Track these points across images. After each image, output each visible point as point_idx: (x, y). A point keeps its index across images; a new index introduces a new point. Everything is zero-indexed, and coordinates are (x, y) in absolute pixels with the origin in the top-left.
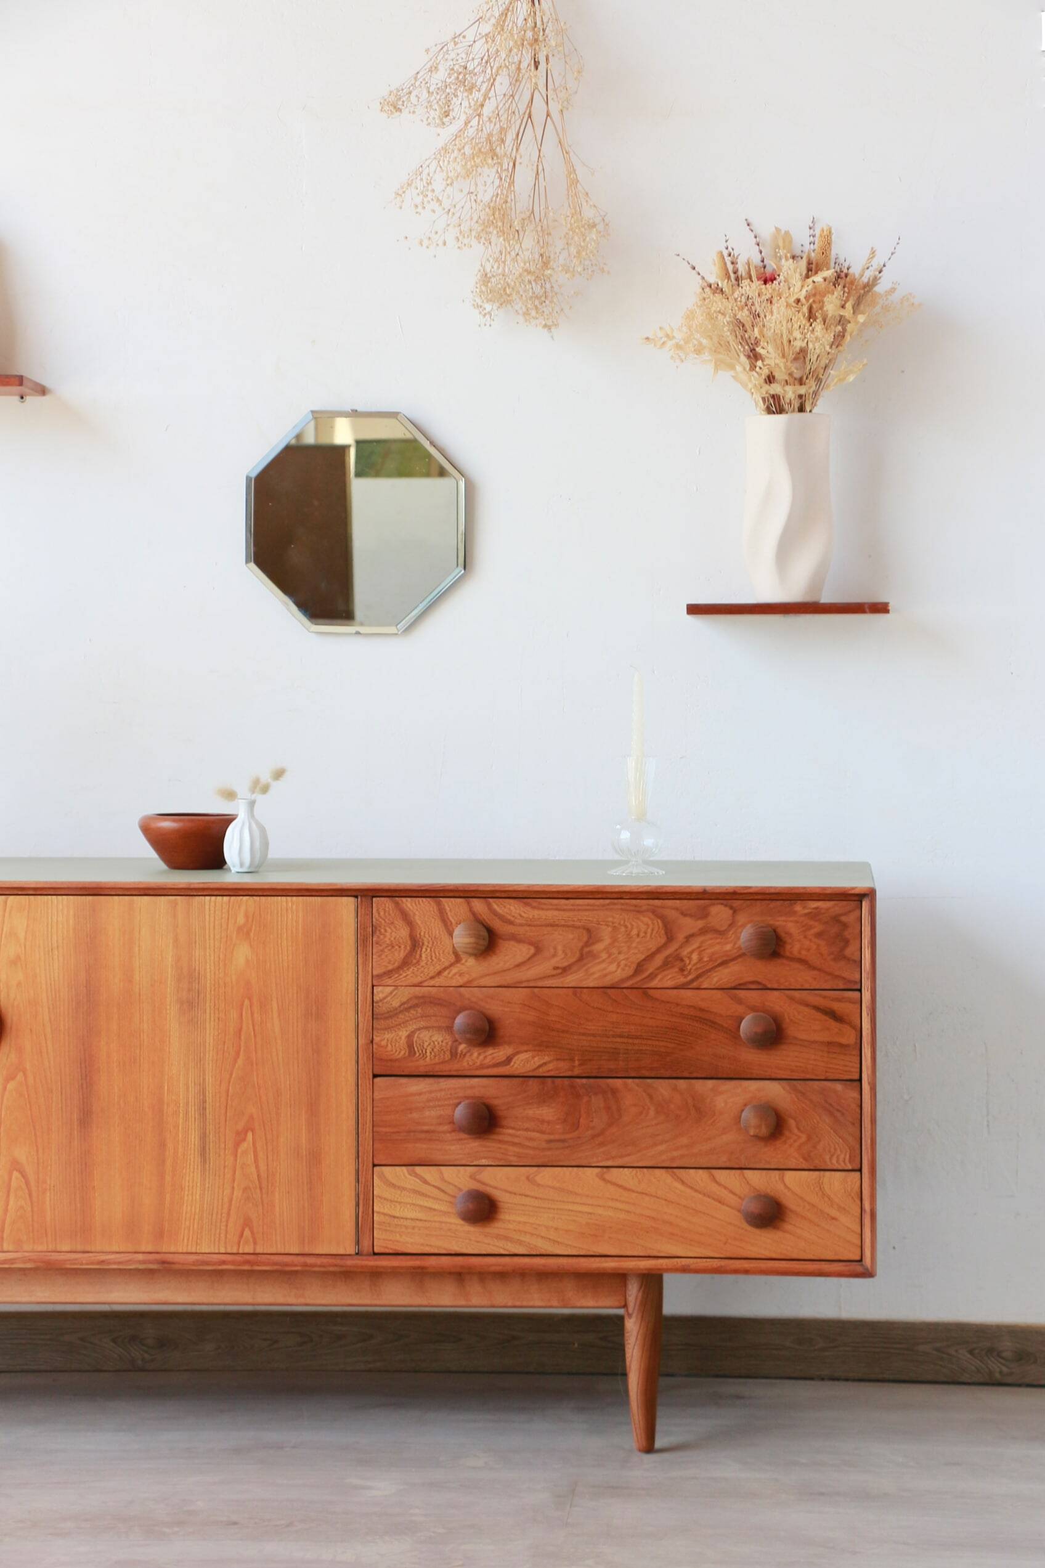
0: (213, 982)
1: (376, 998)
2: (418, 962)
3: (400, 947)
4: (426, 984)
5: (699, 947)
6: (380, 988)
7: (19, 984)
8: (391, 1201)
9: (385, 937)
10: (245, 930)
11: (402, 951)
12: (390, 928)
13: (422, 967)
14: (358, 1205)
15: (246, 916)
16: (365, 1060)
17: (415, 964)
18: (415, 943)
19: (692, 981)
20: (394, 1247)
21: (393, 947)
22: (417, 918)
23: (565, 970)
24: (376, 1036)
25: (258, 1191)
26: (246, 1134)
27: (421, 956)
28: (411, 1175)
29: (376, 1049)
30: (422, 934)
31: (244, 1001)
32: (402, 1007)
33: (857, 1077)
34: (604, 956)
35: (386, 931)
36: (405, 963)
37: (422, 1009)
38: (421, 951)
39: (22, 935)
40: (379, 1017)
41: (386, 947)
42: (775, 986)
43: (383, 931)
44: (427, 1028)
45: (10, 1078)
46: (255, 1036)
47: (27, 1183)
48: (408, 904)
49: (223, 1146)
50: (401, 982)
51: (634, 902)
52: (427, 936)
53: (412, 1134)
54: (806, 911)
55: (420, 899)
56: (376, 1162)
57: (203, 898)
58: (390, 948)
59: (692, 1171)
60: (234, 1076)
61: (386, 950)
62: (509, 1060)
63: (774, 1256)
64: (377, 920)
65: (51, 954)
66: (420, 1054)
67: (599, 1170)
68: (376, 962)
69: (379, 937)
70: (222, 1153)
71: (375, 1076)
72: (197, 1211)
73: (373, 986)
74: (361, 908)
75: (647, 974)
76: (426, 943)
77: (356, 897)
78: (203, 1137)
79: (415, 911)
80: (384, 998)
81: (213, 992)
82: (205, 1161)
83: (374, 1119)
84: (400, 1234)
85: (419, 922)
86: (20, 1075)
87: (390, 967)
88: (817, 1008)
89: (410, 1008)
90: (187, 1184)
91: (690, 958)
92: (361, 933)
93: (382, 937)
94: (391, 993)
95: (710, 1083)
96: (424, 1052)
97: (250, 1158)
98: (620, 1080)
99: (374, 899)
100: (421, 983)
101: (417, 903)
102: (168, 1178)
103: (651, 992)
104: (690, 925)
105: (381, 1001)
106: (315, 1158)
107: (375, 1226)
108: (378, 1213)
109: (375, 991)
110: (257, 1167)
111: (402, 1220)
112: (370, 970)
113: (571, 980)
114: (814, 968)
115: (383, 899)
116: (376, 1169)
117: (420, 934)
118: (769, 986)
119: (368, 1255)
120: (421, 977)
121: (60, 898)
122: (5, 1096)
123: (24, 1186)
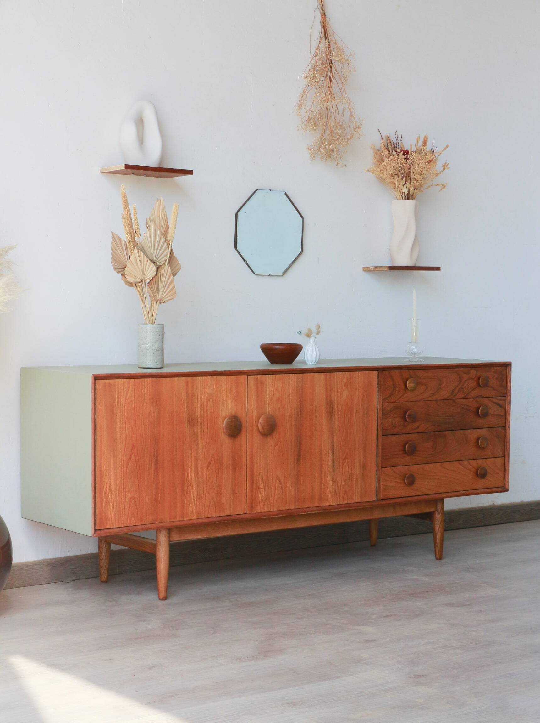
0: (337, 404)
1: (383, 408)
2: (395, 393)
3: (390, 388)
5: (468, 384)
6: (385, 404)
8: (386, 481)
9: (386, 385)
10: (347, 384)
11: (391, 390)
12: (388, 381)
13: (395, 396)
14: (377, 483)
15: (347, 380)
16: (380, 430)
18: (394, 387)
19: (466, 396)
20: (386, 497)
21: (388, 389)
22: (394, 378)
23: (433, 394)
24: (383, 421)
25: (349, 480)
26: (346, 460)
27: (396, 391)
28: (390, 470)
29: (383, 426)
30: (396, 384)
31: (346, 411)
32: (390, 410)
33: (504, 426)
34: (444, 388)
35: (386, 383)
36: (391, 395)
37: (396, 411)
38: (396, 389)
39: (280, 390)
40: (384, 414)
42: (486, 396)
44: (397, 418)
46: (349, 424)
47: (281, 484)
48: (393, 373)
49: (339, 464)
50: (390, 401)
51: (452, 369)
53: (392, 456)
54: (494, 370)
55: (395, 371)
56: (382, 467)
57: (334, 373)
59: (464, 461)
60: (342, 439)
61: (386, 390)
62: (418, 427)
63: (484, 488)
65: (289, 397)
67: (440, 463)
68: (384, 394)
69: (384, 385)
70: (339, 467)
71: (383, 435)
72: (331, 489)
73: (382, 403)
74: (380, 375)
75: (454, 394)
76: (397, 387)
77: (378, 371)
78: (333, 462)
79: (394, 375)
80: (386, 407)
81: (337, 408)
82: (334, 471)
83: (382, 451)
84: (388, 492)
85: (395, 380)
86: (279, 443)
87: (386, 396)
88: (496, 403)
89: (393, 410)
90: (328, 480)
91: (465, 388)
92: (379, 384)
94: (388, 405)
95: (469, 431)
96: (396, 426)
97: (347, 469)
98: (446, 432)
99: (383, 371)
100: (396, 401)
102: (323, 479)
103: (455, 400)
104: (465, 376)
106: (365, 467)
107: (381, 490)
108: (382, 485)
109: (383, 405)
110: (349, 472)
111: (389, 487)
112: (382, 397)
113: (435, 397)
114: (495, 390)
115: (385, 371)
116: (382, 469)
118: (484, 396)
119: (380, 500)
120: (396, 399)
121: (292, 375)
122: (275, 452)
123: (280, 486)
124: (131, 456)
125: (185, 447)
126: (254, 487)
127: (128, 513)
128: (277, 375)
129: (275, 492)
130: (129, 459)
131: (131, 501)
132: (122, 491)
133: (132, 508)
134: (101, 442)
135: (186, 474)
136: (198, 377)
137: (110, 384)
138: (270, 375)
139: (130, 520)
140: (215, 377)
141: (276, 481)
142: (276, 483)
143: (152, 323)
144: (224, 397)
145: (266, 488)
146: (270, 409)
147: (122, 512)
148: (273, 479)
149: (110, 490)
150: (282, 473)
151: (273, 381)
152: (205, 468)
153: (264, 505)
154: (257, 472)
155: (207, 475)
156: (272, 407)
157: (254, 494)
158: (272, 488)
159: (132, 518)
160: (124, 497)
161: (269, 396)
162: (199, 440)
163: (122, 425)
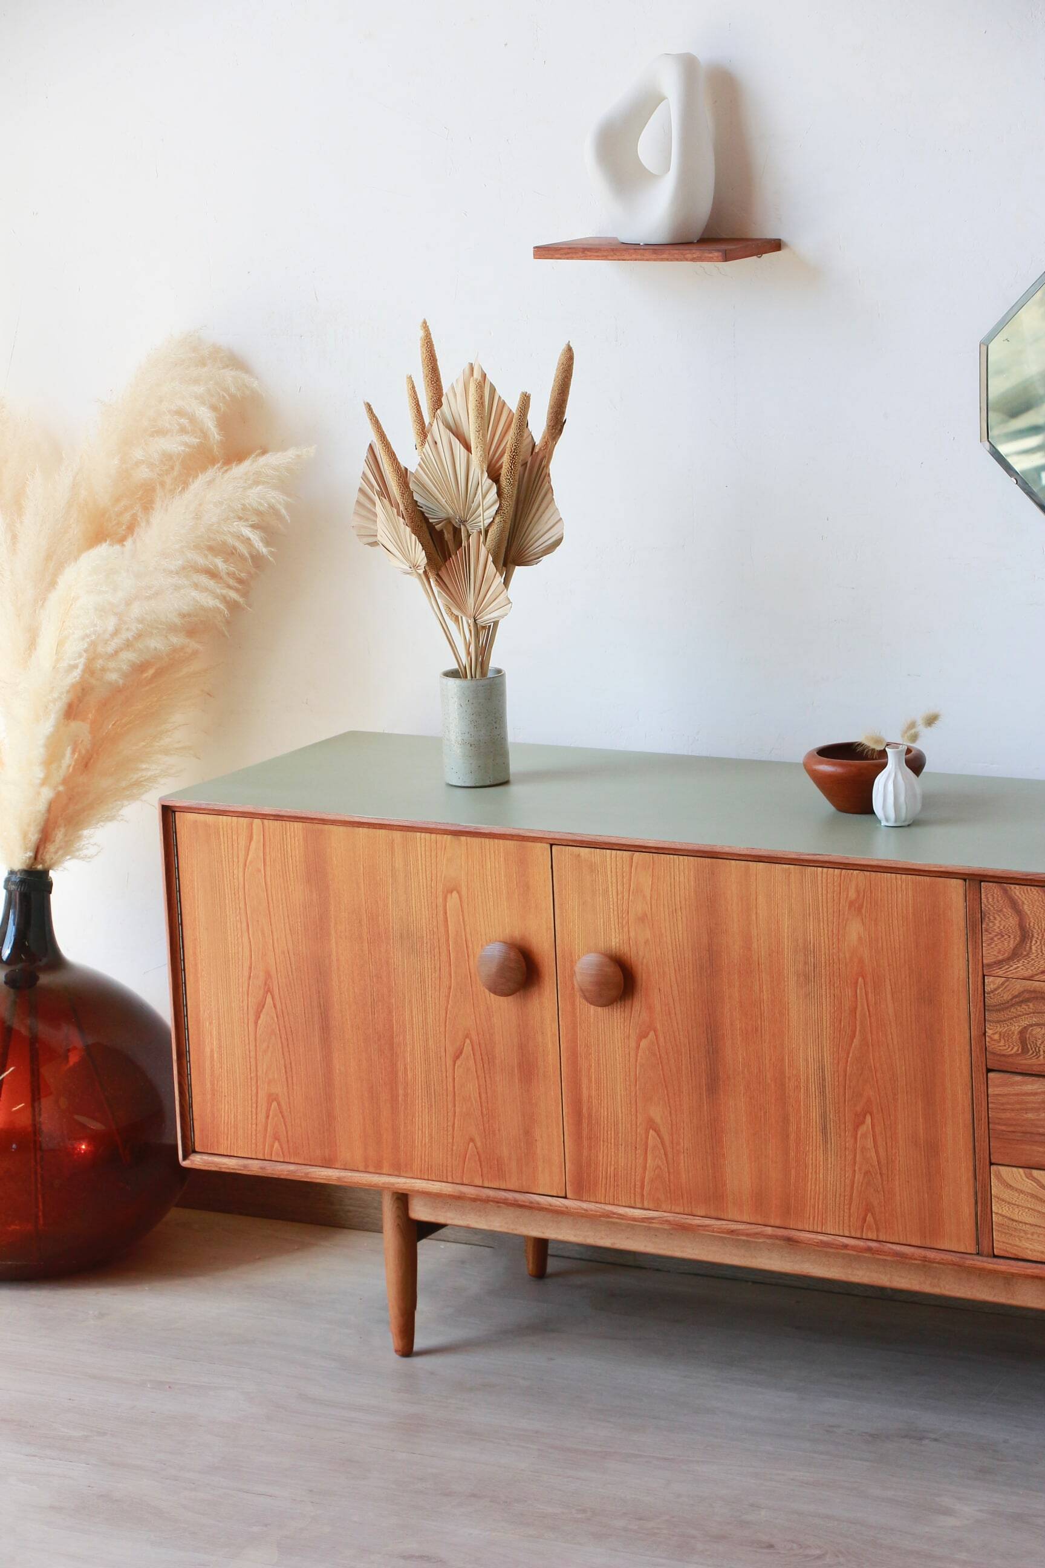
0: (827, 957)
1: (987, 989)
2: (1028, 954)
3: (1009, 937)
4: (1036, 978)
6: (991, 979)
7: (646, 942)
8: (1009, 1203)
9: (994, 925)
10: (857, 905)
11: (1012, 942)
12: (999, 915)
13: (1033, 959)
14: (976, 1203)
15: (858, 892)
16: (979, 1054)
17: (1025, 956)
18: (1025, 935)
20: (1014, 1252)
21: (1003, 936)
22: (1025, 907)
24: (988, 1028)
25: (879, 1176)
26: (865, 1118)
27: (1031, 948)
28: (1027, 1178)
29: (989, 1042)
30: (1032, 924)
31: (858, 979)
32: (1014, 1000)
35: (995, 919)
36: (1015, 955)
37: (1034, 1004)
38: (1031, 942)
39: (648, 893)
40: (991, 1008)
41: (996, 935)
43: (991, 918)
44: (1037, 1025)
45: (643, 1036)
46: (870, 1017)
47: (663, 1143)
48: (1016, 891)
49: (843, 1126)
50: (1012, 973)
52: (1037, 928)
53: (1028, 1135)
55: (1029, 888)
56: (993, 1161)
57: (816, 868)
58: (999, 937)
60: (851, 1055)
61: (995, 939)
64: (986, 906)
65: (675, 914)
66: (1033, 1052)
68: (987, 950)
69: (988, 925)
70: (843, 1134)
71: (989, 1071)
72: (821, 1190)
73: (984, 976)
74: (970, 893)
76: (1035, 935)
77: (965, 880)
78: (824, 1116)
79: (1024, 900)
80: (996, 990)
81: (827, 968)
82: (826, 1142)
83: (990, 1116)
84: (1019, 1239)
85: (1029, 912)
86: (652, 1033)
87: (1000, 957)
89: (1022, 1002)
90: (811, 1162)
92: (969, 918)
93: (991, 924)
94: (1003, 984)
96: (1037, 1050)
97: (870, 1143)
99: (982, 883)
100: (1032, 976)
101: (1025, 891)
102: (792, 1154)
105: (992, 992)
106: (932, 1149)
107: (994, 1227)
108: (997, 1213)
109: (986, 981)
110: (877, 1152)
111: (1021, 1225)
112: (980, 958)
115: (991, 884)
116: (993, 1168)
117: (1029, 925)
119: (988, 1256)
120: (1032, 970)
121: (681, 858)
122: (639, 1054)
123: (660, 1146)
124: (264, 997)
125: (393, 1000)
126: (585, 1133)
127: (266, 1130)
128: (637, 854)
129: (645, 1159)
130: (261, 1006)
131: (269, 1103)
132: (249, 1077)
133: (272, 1119)
135: (400, 1067)
137: (206, 824)
139: (271, 1147)
140: (464, 839)
141: (647, 1133)
142: (647, 1138)
144: (490, 892)
145: (620, 1146)
146: (621, 941)
147: (252, 1124)
148: (638, 1124)
149: (221, 1068)
150: (664, 1113)
151: (624, 870)
152: (449, 1062)
153: (616, 1188)
154: (590, 1096)
155: (454, 1079)
156: (626, 937)
157: (585, 1153)
158: (636, 1148)
159: (274, 1142)
160: (253, 1089)
161: (615, 905)
162: (430, 989)
163: (239, 924)
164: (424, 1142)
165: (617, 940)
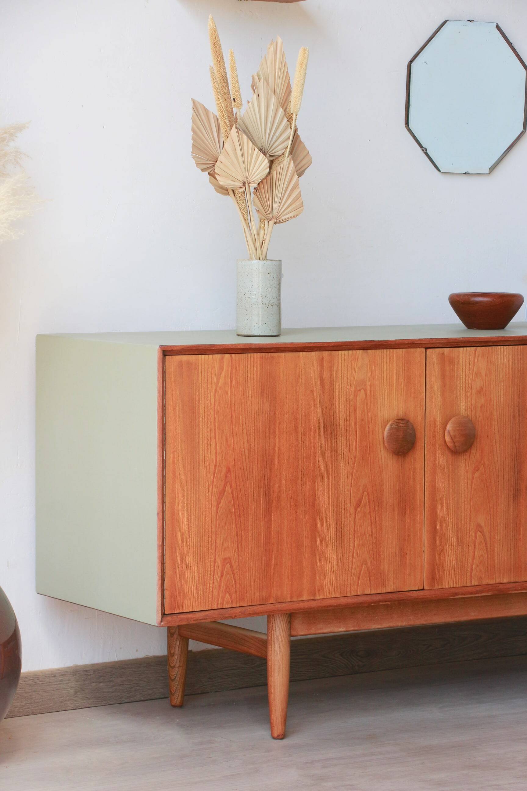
45: (476, 470)
47: (485, 539)
65: (499, 385)
86: (482, 468)
121: (505, 347)
122: (474, 482)
123: (483, 542)
124: (225, 487)
125: (317, 473)
126: (438, 543)
127: (220, 586)
128: (479, 348)
129: (474, 552)
130: (222, 492)
131: (224, 566)
132: (210, 549)
133: (226, 576)
134: (174, 463)
135: (319, 520)
136: (340, 352)
137: (188, 363)
138: (465, 348)
139: (223, 598)
140: (370, 351)
141: (476, 534)
142: (476, 537)
143: (261, 258)
144: (385, 386)
145: (459, 546)
146: (466, 408)
147: (210, 584)
148: (471, 529)
149: (189, 545)
150: (486, 519)
151: (471, 359)
152: (352, 510)
153: (455, 576)
154: (442, 517)
155: (355, 521)
156: (469, 403)
157: (437, 556)
158: (469, 545)
159: (225, 594)
160: (212, 557)
161: (464, 384)
162: (342, 461)
163: (209, 434)
164: (332, 570)
165: (464, 407)
